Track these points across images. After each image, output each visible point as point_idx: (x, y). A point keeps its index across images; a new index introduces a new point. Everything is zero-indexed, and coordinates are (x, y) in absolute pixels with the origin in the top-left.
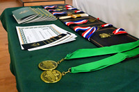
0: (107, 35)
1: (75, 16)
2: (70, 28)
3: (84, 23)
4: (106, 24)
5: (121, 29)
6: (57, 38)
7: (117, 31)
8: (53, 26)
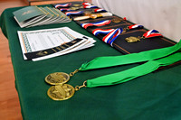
0: (136, 39)
1: (95, 16)
2: (88, 31)
3: (106, 25)
4: (134, 25)
5: (154, 31)
6: (70, 44)
7: (149, 33)
8: (66, 29)
